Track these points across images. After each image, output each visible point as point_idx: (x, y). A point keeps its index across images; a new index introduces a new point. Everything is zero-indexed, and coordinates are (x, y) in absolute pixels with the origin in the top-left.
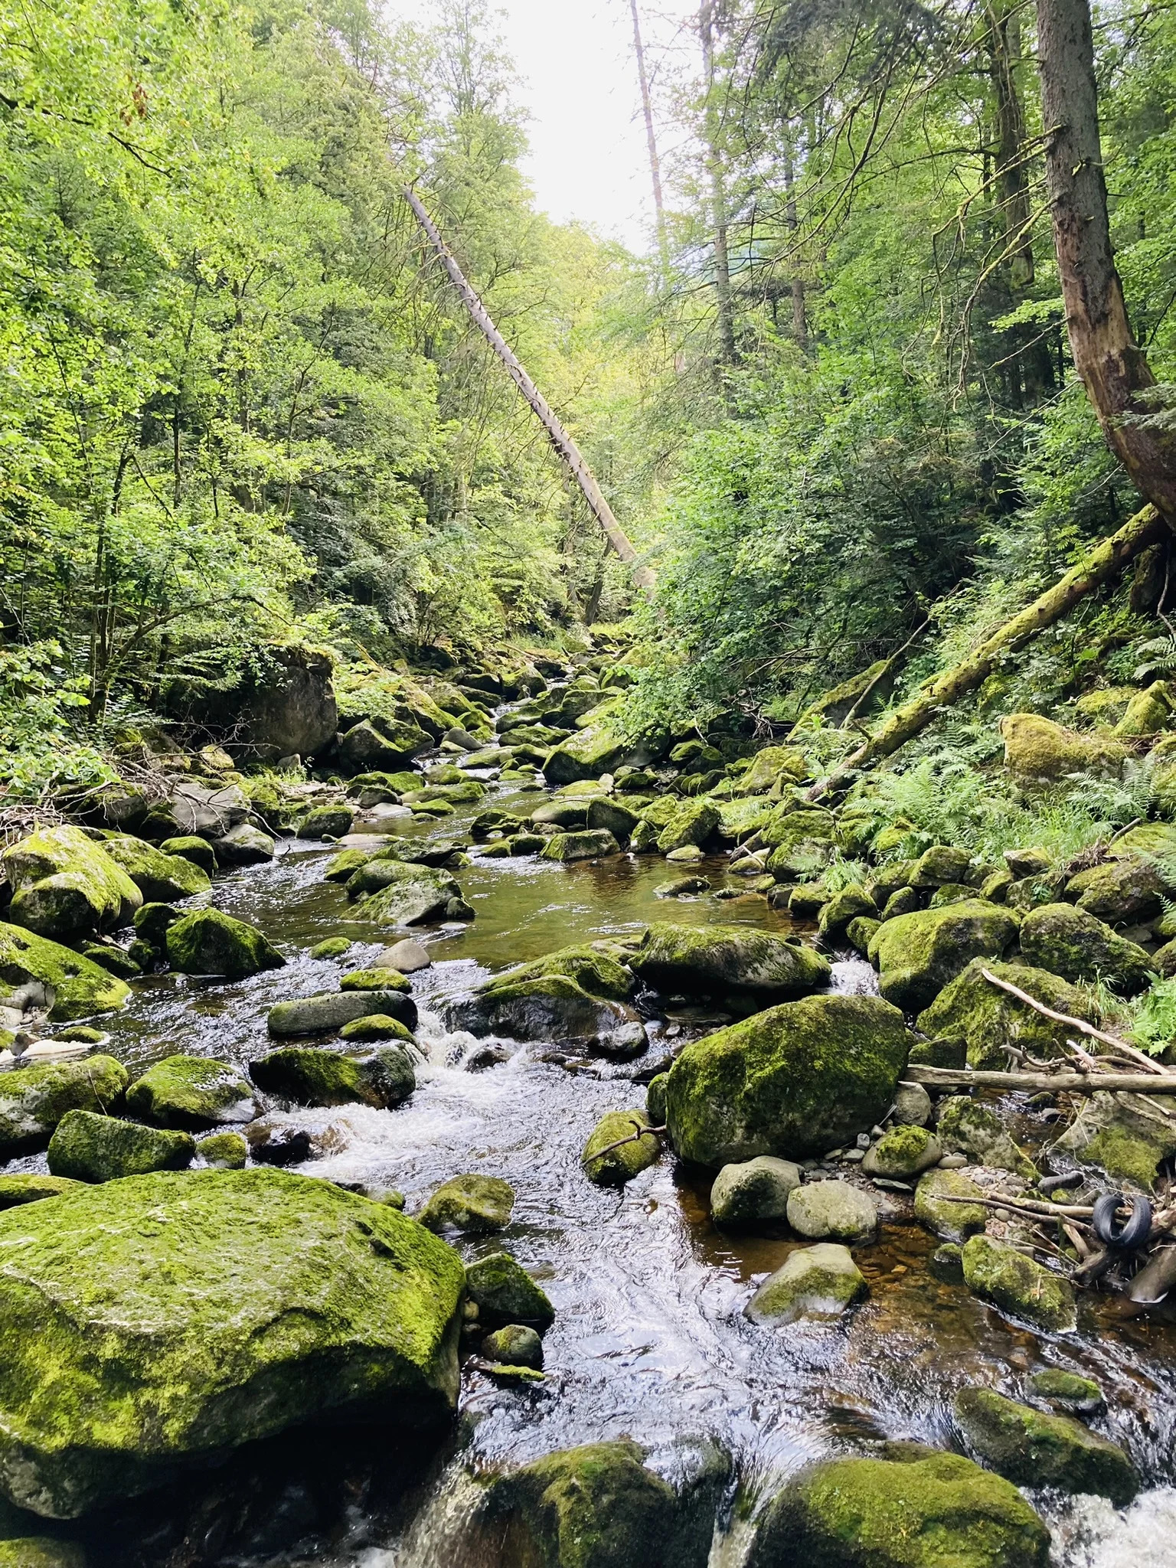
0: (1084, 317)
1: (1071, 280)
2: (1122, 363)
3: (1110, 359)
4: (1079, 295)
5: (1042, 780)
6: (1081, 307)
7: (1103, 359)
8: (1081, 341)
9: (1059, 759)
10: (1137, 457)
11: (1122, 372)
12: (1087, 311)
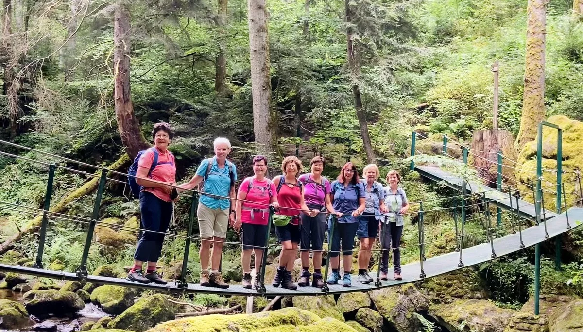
0: (123, 99)
1: (120, 86)
2: (131, 116)
3: (128, 113)
4: (122, 92)
5: (111, 247)
6: (122, 96)
7: (127, 113)
8: (120, 106)
9: (117, 240)
10: (132, 145)
11: (131, 119)
12: (124, 97)
